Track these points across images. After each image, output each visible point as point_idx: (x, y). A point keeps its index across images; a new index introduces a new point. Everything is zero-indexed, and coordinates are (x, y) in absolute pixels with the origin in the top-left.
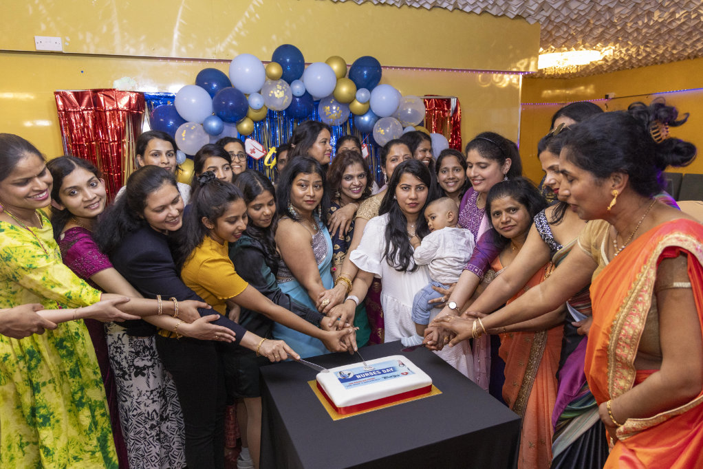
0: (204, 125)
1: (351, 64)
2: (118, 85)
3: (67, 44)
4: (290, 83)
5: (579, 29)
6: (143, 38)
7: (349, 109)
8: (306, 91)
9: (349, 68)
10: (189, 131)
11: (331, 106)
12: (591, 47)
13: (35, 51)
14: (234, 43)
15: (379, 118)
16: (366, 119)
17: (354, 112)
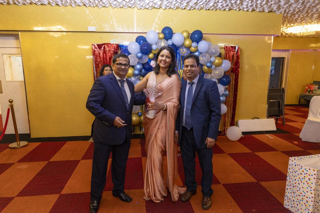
0: (136, 55)
1: (191, 33)
2: (112, 42)
3: (97, 29)
4: (167, 40)
5: (305, 15)
6: (125, 25)
7: (190, 50)
8: (173, 43)
9: (190, 35)
10: (131, 57)
11: (183, 48)
12: (318, 23)
13: (87, 31)
14: (157, 26)
15: (202, 53)
16: (197, 54)
17: (192, 51)
